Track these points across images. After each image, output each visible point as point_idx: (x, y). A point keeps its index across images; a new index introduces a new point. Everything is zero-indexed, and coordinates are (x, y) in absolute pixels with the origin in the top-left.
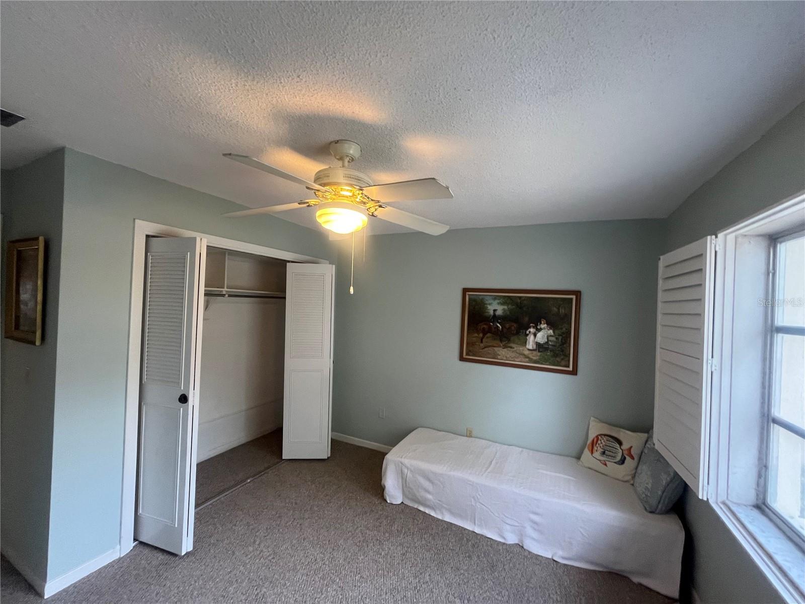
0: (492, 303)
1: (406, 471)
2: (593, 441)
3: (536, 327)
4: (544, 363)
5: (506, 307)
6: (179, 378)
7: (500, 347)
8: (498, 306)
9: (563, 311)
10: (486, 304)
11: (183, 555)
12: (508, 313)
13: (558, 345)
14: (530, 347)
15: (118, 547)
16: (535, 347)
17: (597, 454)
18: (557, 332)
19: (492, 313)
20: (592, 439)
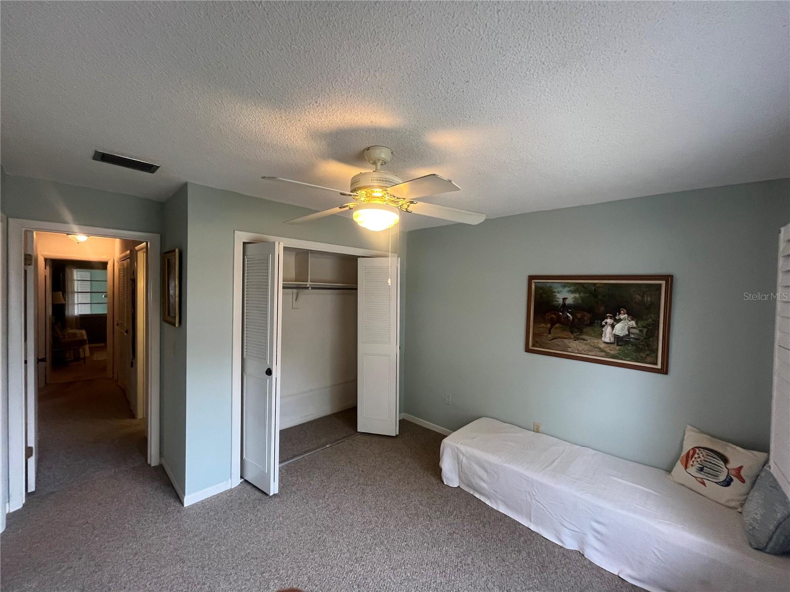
0: (561, 291)
1: (462, 456)
2: (688, 453)
3: (613, 317)
4: (623, 358)
5: (577, 295)
6: (266, 355)
7: (571, 338)
8: (567, 294)
9: (649, 299)
10: (554, 292)
11: (271, 495)
12: (580, 301)
13: (642, 338)
14: (607, 340)
15: (230, 481)
16: (612, 340)
17: (692, 470)
18: (640, 323)
19: (561, 301)
20: (687, 451)
